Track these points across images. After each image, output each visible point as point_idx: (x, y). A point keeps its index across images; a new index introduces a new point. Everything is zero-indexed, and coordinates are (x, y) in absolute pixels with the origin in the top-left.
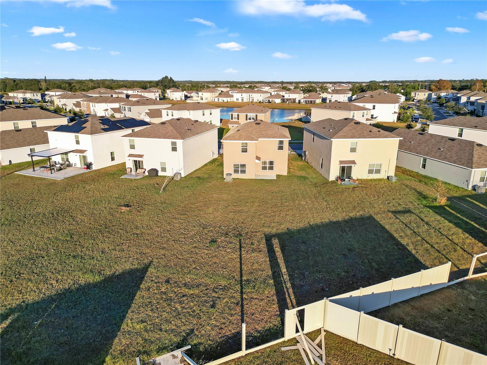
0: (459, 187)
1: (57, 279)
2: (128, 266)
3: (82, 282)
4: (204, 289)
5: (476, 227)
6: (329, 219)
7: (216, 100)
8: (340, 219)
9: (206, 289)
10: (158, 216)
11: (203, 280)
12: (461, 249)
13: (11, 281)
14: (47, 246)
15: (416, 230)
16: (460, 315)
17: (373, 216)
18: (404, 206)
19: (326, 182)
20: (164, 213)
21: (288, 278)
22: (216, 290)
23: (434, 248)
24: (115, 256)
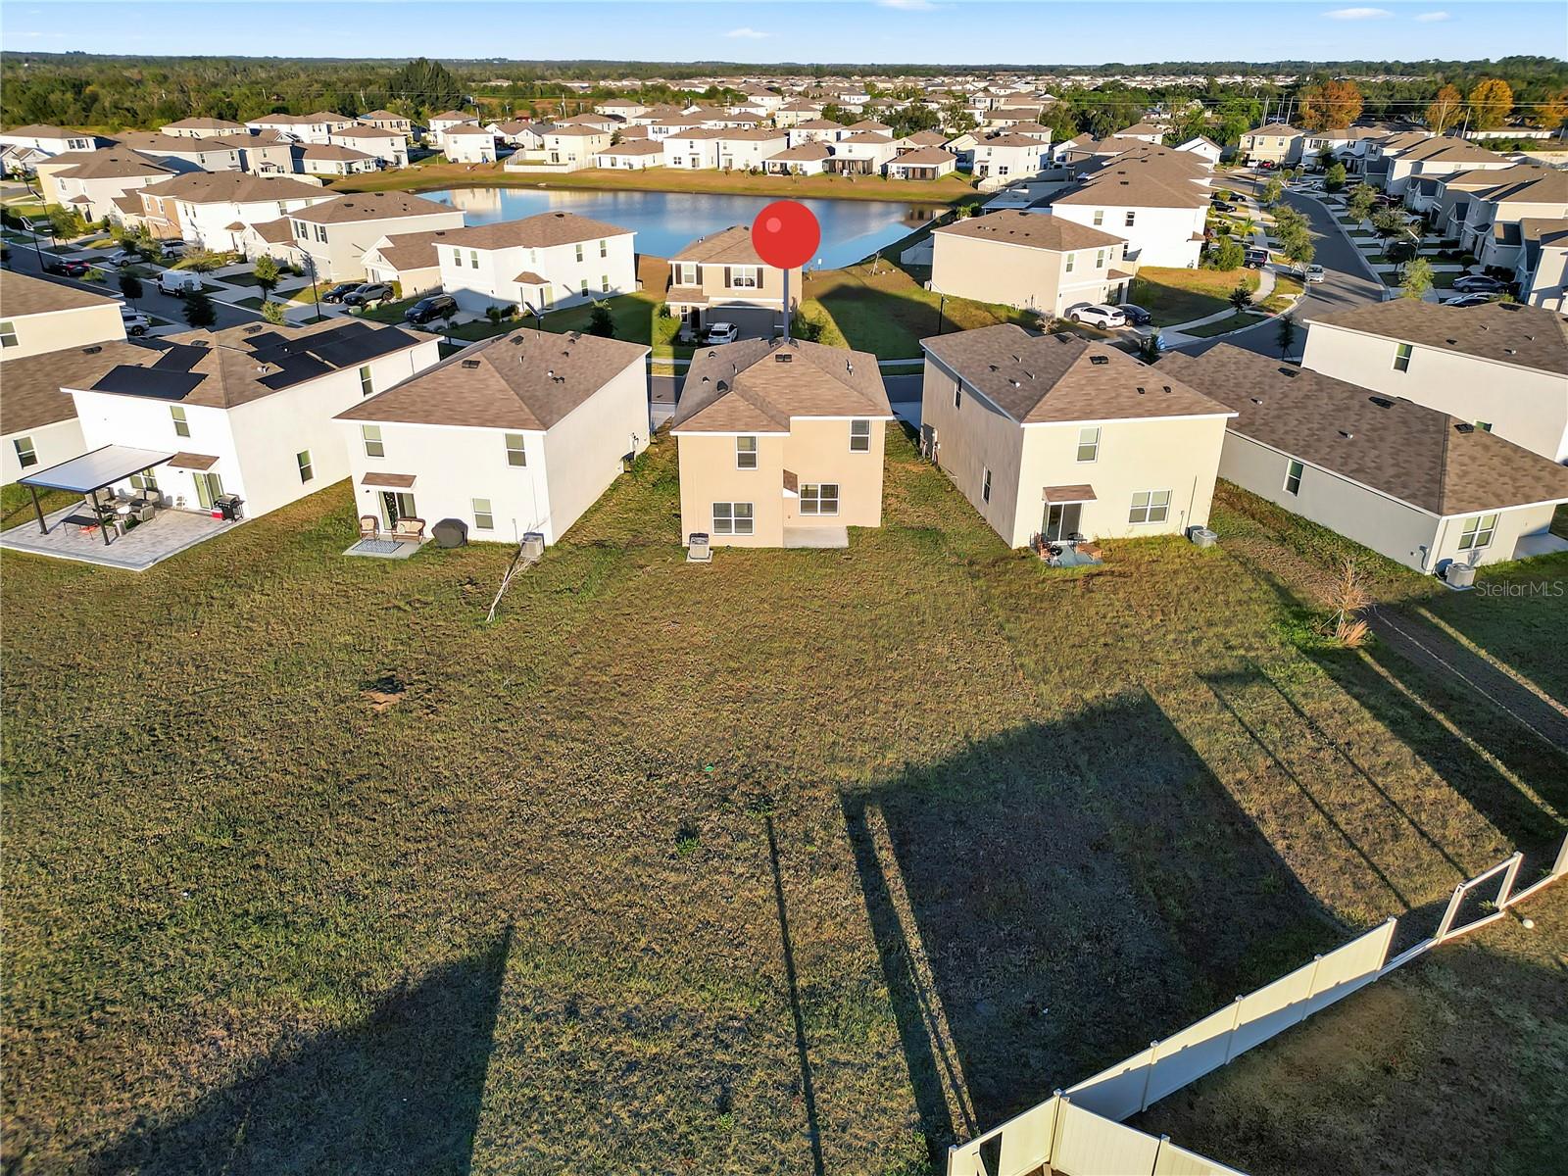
0: (1396, 563)
1: (227, 1018)
2: (437, 953)
3: (307, 1027)
4: (689, 1033)
5: (1452, 734)
6: (1026, 718)
7: (606, 163)
8: (1056, 714)
9: (695, 1036)
10: (496, 728)
11: (679, 999)
12: (1412, 829)
13: (81, 1037)
14: (165, 876)
15: (1281, 755)
16: (1417, 1084)
17: (1154, 697)
18: (1242, 652)
19: (1003, 558)
20: (514, 711)
21: (929, 973)
22: (723, 1036)
23: (1336, 825)
24: (393, 912)
